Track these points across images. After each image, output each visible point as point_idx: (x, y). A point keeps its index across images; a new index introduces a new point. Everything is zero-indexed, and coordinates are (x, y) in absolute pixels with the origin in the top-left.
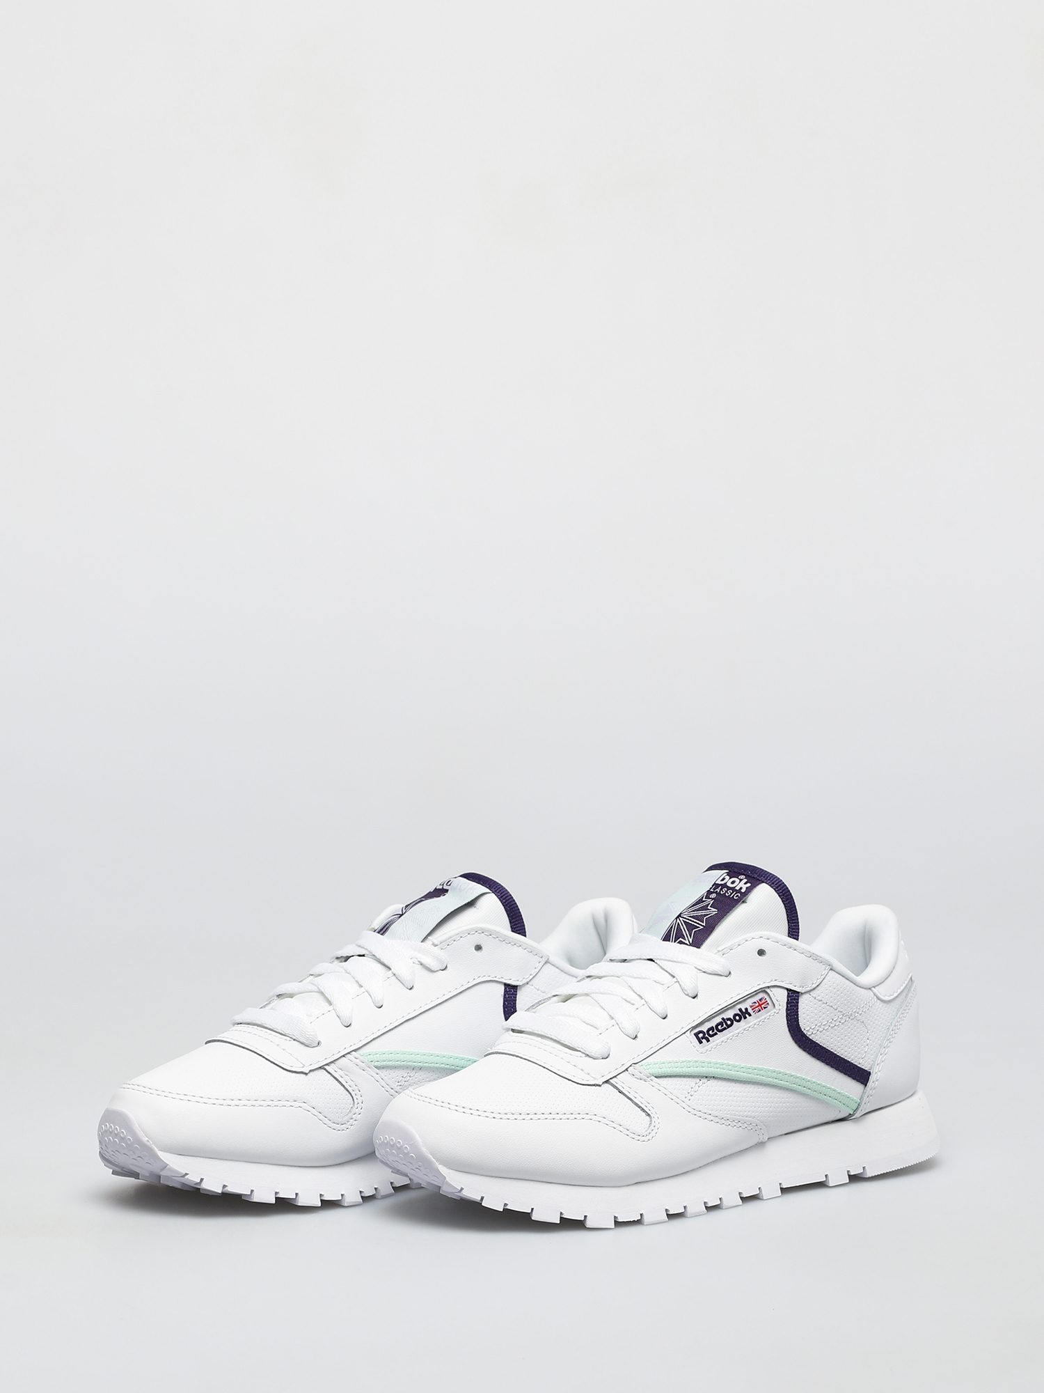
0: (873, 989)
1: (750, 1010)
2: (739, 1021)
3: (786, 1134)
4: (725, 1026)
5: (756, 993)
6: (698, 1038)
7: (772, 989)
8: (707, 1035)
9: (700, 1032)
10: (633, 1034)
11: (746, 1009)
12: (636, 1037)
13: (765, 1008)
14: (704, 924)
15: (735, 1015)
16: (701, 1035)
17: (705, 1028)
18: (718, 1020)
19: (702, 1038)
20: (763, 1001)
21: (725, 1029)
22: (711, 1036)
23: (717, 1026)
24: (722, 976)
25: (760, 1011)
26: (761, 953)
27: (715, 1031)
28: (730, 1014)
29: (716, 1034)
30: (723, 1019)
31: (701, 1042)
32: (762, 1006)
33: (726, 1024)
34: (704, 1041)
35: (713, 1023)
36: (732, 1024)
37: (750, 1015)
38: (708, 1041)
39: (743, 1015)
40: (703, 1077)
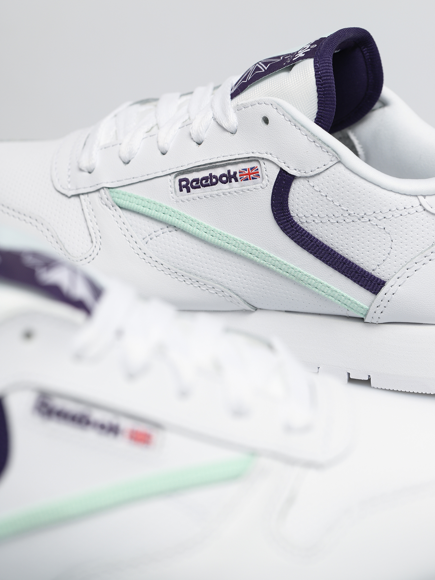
0: (421, 198)
1: (238, 175)
2: (224, 183)
3: (286, 311)
4: (209, 182)
5: (249, 160)
6: (180, 185)
7: (266, 162)
8: (189, 185)
9: (186, 180)
10: (126, 157)
11: (235, 173)
12: (128, 163)
13: (253, 178)
14: (266, 68)
15: (223, 175)
16: (184, 183)
17: (191, 177)
18: (206, 174)
19: (184, 187)
20: (254, 171)
21: (208, 185)
22: (194, 188)
23: (203, 179)
24: (228, 131)
25: (247, 179)
26: (266, 120)
27: (199, 184)
28: (218, 172)
29: (199, 187)
30: (211, 174)
31: (181, 190)
32: (252, 176)
33: (211, 180)
34: (185, 190)
35: (200, 175)
36: (216, 183)
37: (236, 180)
38: (188, 191)
39: (229, 178)
40: (170, 225)
